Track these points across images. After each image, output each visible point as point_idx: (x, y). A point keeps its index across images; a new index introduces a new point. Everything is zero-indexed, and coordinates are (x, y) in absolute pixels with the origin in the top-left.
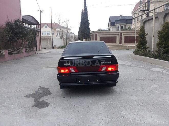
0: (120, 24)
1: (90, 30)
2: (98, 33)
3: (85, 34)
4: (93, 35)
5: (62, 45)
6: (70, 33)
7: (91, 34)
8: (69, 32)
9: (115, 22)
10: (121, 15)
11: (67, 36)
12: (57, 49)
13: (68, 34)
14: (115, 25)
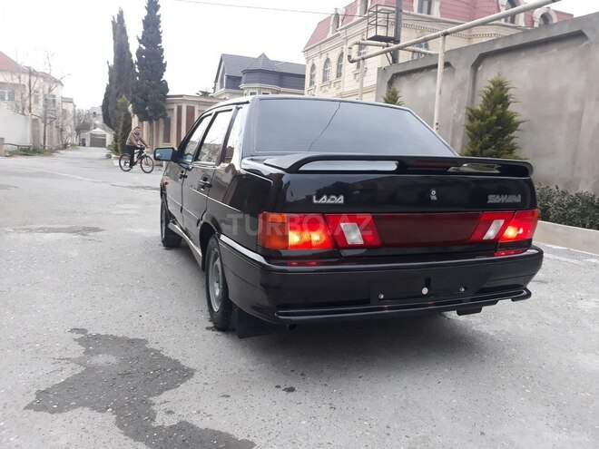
0: (258, 85)
1: (168, 91)
2: (200, 103)
3: (146, 100)
4: (180, 109)
5: (28, 142)
6: (58, 100)
7: (171, 107)
8: (54, 92)
9: (241, 75)
10: (263, 56)
11: (45, 106)
12: (11, 156)
13: (50, 101)
14: (242, 86)
